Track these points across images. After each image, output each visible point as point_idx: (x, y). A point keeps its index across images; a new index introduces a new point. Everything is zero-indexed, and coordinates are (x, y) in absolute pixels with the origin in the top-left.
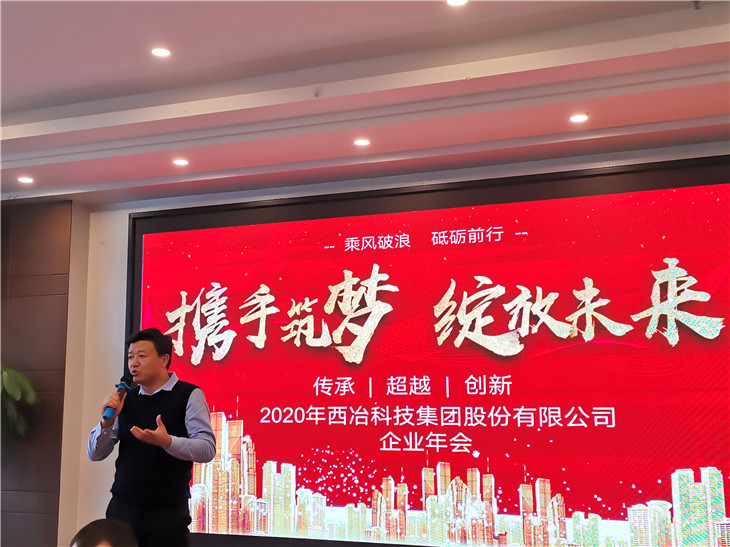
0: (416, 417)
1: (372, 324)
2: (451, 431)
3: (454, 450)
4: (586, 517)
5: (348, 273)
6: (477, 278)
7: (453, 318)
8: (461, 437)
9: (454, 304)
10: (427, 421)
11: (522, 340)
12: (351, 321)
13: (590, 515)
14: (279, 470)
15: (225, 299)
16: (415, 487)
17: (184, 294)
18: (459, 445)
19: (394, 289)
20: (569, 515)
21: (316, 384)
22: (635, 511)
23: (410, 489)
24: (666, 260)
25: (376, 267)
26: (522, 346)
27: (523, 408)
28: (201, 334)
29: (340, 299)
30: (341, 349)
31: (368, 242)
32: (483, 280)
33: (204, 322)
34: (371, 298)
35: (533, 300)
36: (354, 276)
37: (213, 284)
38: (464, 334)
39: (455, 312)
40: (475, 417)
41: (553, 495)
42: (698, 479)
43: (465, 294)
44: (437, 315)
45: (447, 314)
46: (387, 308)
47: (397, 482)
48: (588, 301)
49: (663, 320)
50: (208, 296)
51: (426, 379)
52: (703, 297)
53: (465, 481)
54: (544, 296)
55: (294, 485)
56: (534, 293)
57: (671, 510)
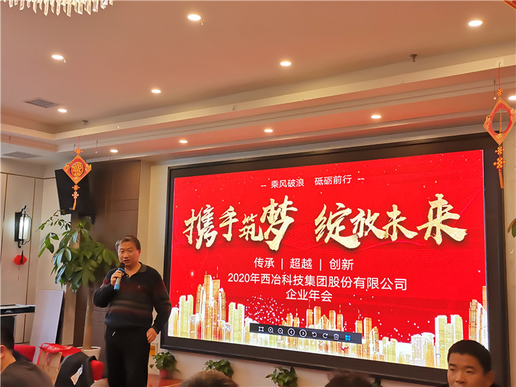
0: (304, 280)
1: (284, 229)
2: (322, 290)
3: (323, 300)
4: (390, 340)
5: (272, 200)
6: (337, 204)
7: (325, 226)
8: (326, 293)
9: (325, 219)
10: (310, 284)
11: (359, 240)
12: (274, 227)
13: (392, 339)
14: (236, 308)
15: (212, 213)
16: (303, 320)
17: (193, 211)
18: (325, 298)
19: (295, 209)
20: (381, 339)
21: (255, 262)
22: (415, 338)
23: (301, 321)
24: (437, 195)
25: (286, 197)
26: (359, 243)
27: (359, 278)
28: (201, 232)
29: (268, 215)
30: (268, 242)
31: (283, 183)
32: (341, 205)
33: (202, 227)
34: (283, 215)
35: (366, 217)
36: (275, 202)
37: (207, 206)
38: (330, 235)
39: (325, 223)
40: (334, 282)
41: (373, 327)
42: (449, 321)
43: (331, 213)
44: (316, 225)
45: (322, 224)
46: (291, 220)
47: (294, 316)
48: (395, 218)
49: (434, 229)
50: (204, 212)
51: (310, 260)
52: (456, 216)
53: (328, 318)
54: (372, 215)
55: (243, 316)
56: (366, 213)
57: (434, 338)
